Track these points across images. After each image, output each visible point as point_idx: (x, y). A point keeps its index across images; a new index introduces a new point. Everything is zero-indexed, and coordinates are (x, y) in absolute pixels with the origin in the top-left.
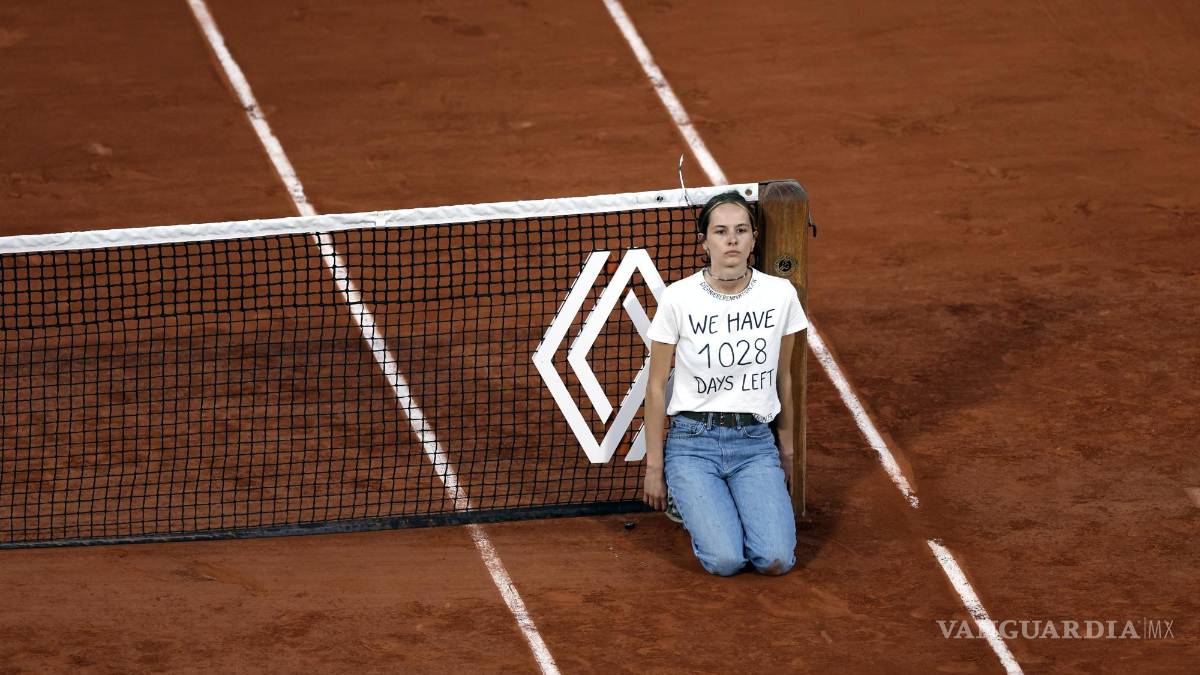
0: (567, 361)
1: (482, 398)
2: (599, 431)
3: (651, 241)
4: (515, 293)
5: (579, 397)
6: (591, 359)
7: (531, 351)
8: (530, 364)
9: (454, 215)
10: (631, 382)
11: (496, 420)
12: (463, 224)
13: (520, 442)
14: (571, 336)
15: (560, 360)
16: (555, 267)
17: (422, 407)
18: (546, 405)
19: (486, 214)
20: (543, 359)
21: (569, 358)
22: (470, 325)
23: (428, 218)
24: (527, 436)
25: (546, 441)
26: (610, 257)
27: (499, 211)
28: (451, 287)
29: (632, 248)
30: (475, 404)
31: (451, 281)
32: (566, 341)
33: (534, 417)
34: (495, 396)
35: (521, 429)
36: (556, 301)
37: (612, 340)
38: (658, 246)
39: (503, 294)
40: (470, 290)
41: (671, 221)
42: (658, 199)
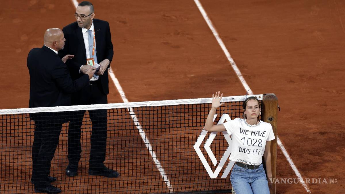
0: (204, 147)
1: (178, 158)
2: (213, 169)
3: (230, 112)
4: (188, 127)
5: (207, 158)
6: (211, 147)
7: (193, 144)
8: (193, 148)
9: (170, 103)
10: (223, 154)
11: (182, 165)
12: (173, 106)
13: (189, 172)
15: (202, 147)
16: (201, 119)
17: (160, 161)
18: (197, 161)
19: (180, 102)
20: (196, 147)
22: (175, 136)
23: (163, 104)
24: (192, 170)
25: (197, 172)
26: (217, 116)
27: (184, 102)
28: (169, 124)
29: (224, 114)
30: (176, 160)
31: (169, 123)
32: (204, 141)
33: (194, 164)
34: (182, 158)
35: (190, 168)
36: (201, 129)
37: (218, 141)
38: (232, 113)
39: (185, 127)
40: (175, 125)
41: (236, 106)
42: (232, 99)
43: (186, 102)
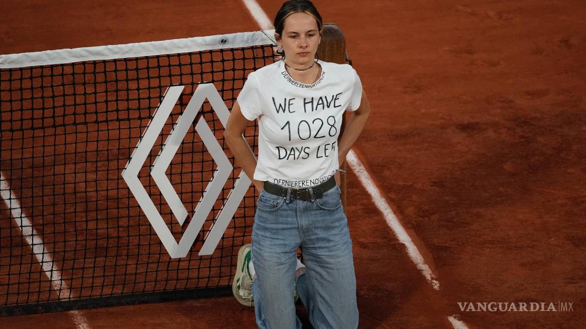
0: (150, 176)
1: (81, 208)
2: (178, 232)
3: (219, 76)
4: (107, 121)
5: (161, 204)
6: (170, 173)
7: (120, 169)
8: (120, 179)
9: (55, 58)
10: (203, 192)
11: (92, 225)
12: (62, 65)
13: (112, 243)
14: (153, 155)
15: (145, 176)
16: (139, 99)
17: (31, 216)
18: (133, 212)
19: (82, 56)
20: (130, 175)
21: (152, 173)
22: (71, 148)
24: (118, 237)
25: (134, 241)
26: (184, 90)
27: (92, 53)
28: (53, 117)
29: (202, 83)
30: (75, 212)
31: (54, 112)
32: (149, 160)
33: (123, 222)
34: (92, 206)
35: (113, 232)
36: (140, 127)
37: (187, 158)
38: (223, 80)
39: (97, 122)
40: (69, 119)
41: (234, 60)
42: (222, 41)
43: (98, 54)
